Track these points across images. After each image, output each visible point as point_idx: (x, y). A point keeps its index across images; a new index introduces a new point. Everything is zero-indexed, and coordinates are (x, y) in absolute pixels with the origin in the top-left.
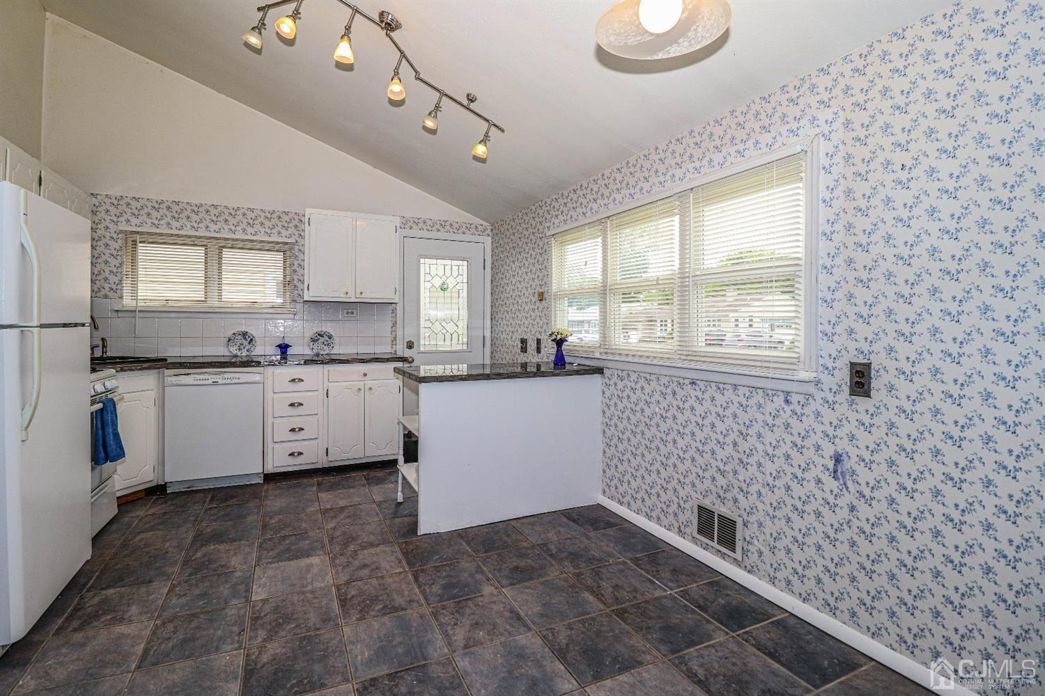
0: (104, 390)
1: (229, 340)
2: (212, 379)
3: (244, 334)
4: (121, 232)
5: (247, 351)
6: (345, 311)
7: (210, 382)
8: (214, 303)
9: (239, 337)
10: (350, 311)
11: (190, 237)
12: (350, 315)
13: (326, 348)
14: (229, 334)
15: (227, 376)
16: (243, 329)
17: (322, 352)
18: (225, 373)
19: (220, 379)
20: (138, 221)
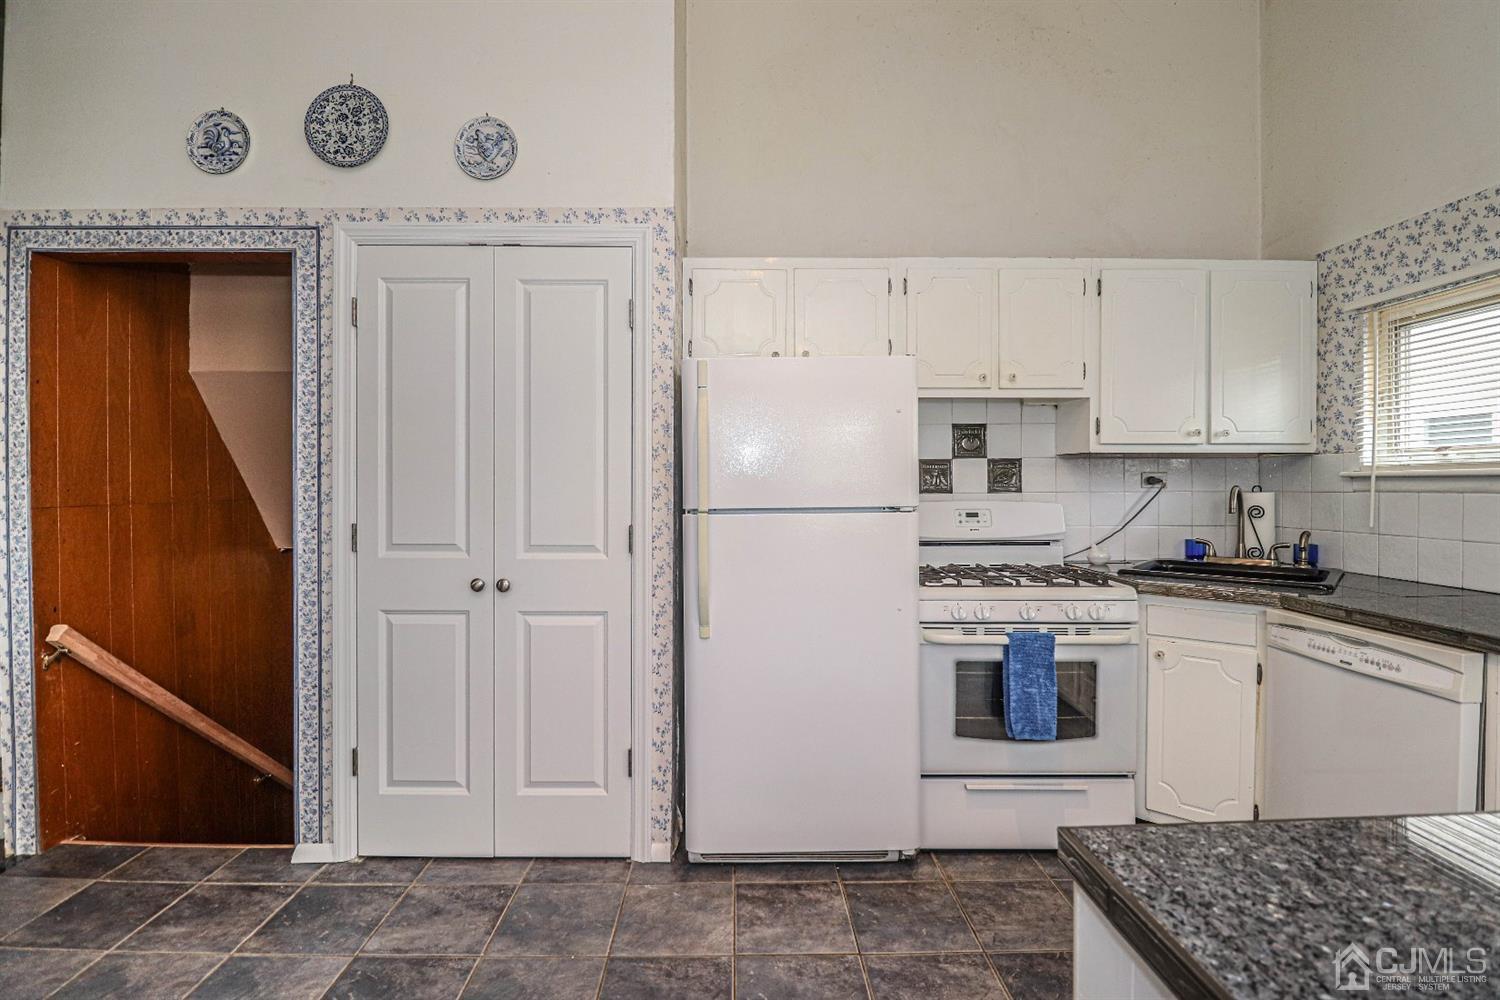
2: (1339, 652)
7: (1335, 659)
15: (1370, 654)
18: (1366, 644)
19: (1354, 656)
20: (1353, 272)
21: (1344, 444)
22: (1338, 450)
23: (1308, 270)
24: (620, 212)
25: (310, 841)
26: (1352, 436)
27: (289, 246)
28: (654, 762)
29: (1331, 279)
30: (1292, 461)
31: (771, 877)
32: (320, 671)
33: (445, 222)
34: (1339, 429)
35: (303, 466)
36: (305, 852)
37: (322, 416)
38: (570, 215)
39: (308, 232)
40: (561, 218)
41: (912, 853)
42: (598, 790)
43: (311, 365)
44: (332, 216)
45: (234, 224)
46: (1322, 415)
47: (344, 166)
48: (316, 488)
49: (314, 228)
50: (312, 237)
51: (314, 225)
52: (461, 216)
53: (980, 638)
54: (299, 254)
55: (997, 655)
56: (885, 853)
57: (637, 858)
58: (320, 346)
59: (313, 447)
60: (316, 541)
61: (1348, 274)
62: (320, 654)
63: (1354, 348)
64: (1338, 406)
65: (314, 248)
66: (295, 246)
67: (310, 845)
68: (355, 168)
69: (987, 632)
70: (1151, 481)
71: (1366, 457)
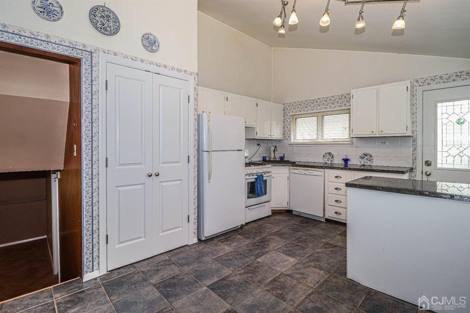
0: (257, 172)
1: (324, 156)
2: (304, 172)
3: (330, 154)
4: (291, 115)
5: (331, 161)
6: (380, 142)
7: (303, 173)
8: (320, 140)
9: (328, 155)
10: (383, 141)
11: (311, 113)
12: (383, 144)
13: (369, 162)
14: (324, 154)
15: (309, 171)
16: (329, 151)
17: (366, 164)
18: (308, 170)
19: (307, 172)
20: (295, 110)
21: (288, 138)
22: (287, 139)
23: (282, 107)
24: (185, 71)
25: (88, 272)
26: (289, 137)
27: (79, 56)
28: (193, 217)
29: (286, 109)
30: (279, 141)
31: (222, 237)
32: (92, 211)
33: (137, 62)
34: (287, 135)
35: (85, 137)
36: (88, 277)
37: (93, 120)
38: (173, 69)
39: (88, 53)
40: (171, 69)
41: (244, 224)
42: (180, 228)
43: (89, 101)
44: (97, 50)
45: (54, 42)
46: (284, 133)
47: (105, 34)
48: (91, 145)
49: (90, 52)
50: (89, 55)
51: (89, 51)
52: (142, 61)
53: (251, 177)
54: (84, 60)
55: (253, 180)
56: (238, 226)
57: (189, 244)
58: (92, 95)
59: (89, 130)
60: (91, 164)
61: (289, 108)
62: (92, 204)
63: (290, 121)
64: (287, 131)
65: (90, 59)
66: (82, 57)
67: (89, 274)
68: (108, 36)
69: (252, 176)
70: (258, 145)
71: (292, 141)
